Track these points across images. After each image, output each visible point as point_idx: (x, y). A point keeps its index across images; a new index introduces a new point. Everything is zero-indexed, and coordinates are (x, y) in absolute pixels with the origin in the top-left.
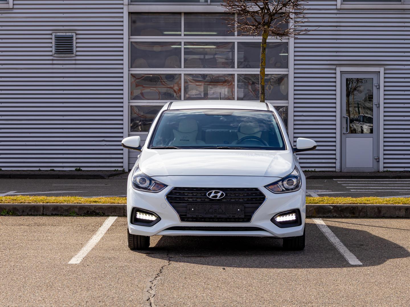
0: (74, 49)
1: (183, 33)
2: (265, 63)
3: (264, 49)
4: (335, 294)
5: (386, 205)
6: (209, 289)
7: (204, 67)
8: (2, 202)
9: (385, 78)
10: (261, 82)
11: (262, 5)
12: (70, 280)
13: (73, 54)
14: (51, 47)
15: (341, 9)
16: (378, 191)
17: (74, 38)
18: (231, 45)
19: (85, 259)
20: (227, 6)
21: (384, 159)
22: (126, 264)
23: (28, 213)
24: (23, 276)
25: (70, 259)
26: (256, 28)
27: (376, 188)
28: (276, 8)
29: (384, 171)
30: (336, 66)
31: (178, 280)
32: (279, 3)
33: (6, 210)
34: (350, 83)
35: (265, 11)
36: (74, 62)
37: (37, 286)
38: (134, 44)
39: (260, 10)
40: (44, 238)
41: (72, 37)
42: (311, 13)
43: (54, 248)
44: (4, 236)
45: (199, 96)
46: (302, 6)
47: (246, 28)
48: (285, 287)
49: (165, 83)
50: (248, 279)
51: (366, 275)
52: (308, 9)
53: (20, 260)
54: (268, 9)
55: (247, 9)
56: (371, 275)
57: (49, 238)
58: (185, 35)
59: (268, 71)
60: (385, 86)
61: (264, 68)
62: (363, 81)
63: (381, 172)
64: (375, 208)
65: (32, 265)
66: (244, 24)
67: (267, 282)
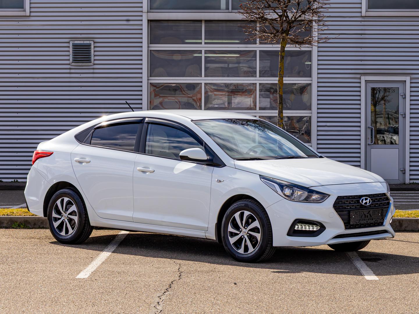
0: (92, 58)
1: (203, 41)
2: (283, 72)
3: (282, 58)
4: (348, 310)
5: (408, 218)
6: (218, 305)
7: (228, 76)
8: (13, 214)
9: (411, 87)
10: (279, 91)
11: (280, 13)
12: (76, 294)
13: (91, 62)
14: (69, 56)
15: (366, 17)
16: (402, 203)
17: (92, 47)
18: (253, 54)
19: (94, 273)
20: (245, 13)
21: (410, 170)
22: (135, 278)
23: (39, 226)
24: (29, 291)
25: (78, 274)
26: (274, 36)
27: (401, 200)
28: (295, 15)
29: (410, 183)
30: (360, 75)
31: (187, 296)
32: (298, 10)
33: (17, 222)
34: (377, 92)
35: (283, 18)
36: (91, 71)
37: (42, 301)
38: (152, 52)
39: (278, 18)
40: (53, 252)
41: (90, 45)
42: (331, 21)
43: (63, 262)
44: (13, 249)
45: (223, 106)
46: (322, 14)
47: (264, 36)
48: (296, 303)
49: (186, 93)
50: (259, 295)
51: (382, 290)
52: (328, 17)
53: (27, 274)
54: (287, 17)
55: (265, 16)
56: (387, 290)
57: (59, 251)
58: (206, 43)
59: (287, 80)
60: (411, 96)
61: (283, 77)
62: (391, 91)
63: (407, 184)
64: (396, 221)
65: (39, 279)
66: (261, 32)
67: (279, 297)
